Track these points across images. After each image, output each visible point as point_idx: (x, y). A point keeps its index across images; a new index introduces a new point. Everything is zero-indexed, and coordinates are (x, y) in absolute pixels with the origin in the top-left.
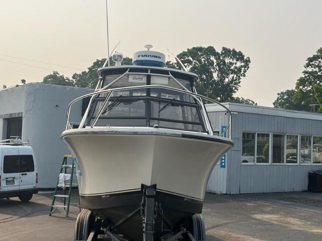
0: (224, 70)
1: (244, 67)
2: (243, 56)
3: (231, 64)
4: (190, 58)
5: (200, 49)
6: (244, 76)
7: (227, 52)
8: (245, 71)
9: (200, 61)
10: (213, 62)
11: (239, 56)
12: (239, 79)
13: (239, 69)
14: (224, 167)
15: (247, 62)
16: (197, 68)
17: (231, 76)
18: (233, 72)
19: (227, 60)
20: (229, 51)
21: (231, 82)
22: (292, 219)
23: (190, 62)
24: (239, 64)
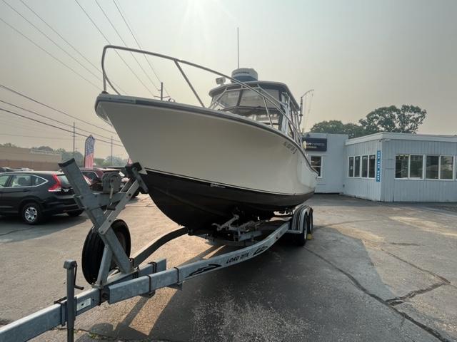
0: (404, 121)
1: (421, 117)
2: (420, 110)
3: (410, 116)
4: (378, 115)
5: (385, 109)
6: (421, 123)
7: (406, 108)
8: (422, 120)
9: (384, 117)
10: (395, 117)
11: (417, 110)
12: (417, 125)
13: (417, 119)
14: (379, 181)
15: (424, 113)
16: (382, 121)
17: (410, 124)
18: (412, 121)
19: (406, 114)
20: (408, 107)
21: (411, 129)
22: (430, 222)
23: (377, 118)
24: (417, 115)
